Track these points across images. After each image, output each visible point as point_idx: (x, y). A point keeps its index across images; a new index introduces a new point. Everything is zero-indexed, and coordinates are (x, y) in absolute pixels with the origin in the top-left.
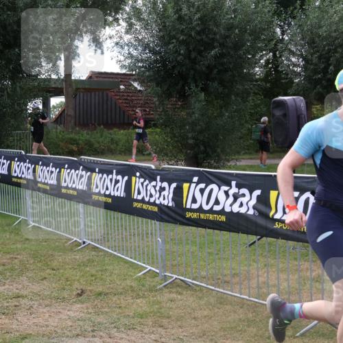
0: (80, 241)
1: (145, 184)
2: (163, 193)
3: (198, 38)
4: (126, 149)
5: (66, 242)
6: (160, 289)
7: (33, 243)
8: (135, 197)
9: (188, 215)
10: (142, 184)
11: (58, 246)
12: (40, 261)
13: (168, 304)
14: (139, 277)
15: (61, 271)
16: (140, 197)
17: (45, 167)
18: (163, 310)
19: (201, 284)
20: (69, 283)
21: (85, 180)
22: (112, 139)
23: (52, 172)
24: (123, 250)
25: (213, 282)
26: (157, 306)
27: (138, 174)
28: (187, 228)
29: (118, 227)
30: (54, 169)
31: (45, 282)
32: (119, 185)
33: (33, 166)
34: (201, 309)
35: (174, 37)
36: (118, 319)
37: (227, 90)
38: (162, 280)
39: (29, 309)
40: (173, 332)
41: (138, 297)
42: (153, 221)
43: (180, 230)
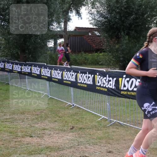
0: (72, 104)
1: (101, 78)
2: (109, 83)
3: (125, 10)
4: (92, 63)
5: (65, 105)
6: (109, 126)
7: (51, 105)
8: (97, 85)
9: (122, 93)
10: (100, 78)
11: (61, 107)
12: (54, 114)
13: (112, 134)
14: (99, 121)
15: (63, 118)
16: (99, 85)
17: (56, 71)
18: (110, 136)
19: (127, 124)
20: (67, 123)
21: (74, 77)
22: (85, 58)
23: (59, 73)
24: (91, 108)
25: (133, 123)
26: (107, 134)
27: (98, 74)
28: (121, 98)
29: (89, 98)
30: (60, 72)
31: (56, 123)
32: (90, 79)
33: (50, 70)
34: (127, 136)
35: (114, 10)
36: (89, 140)
37: (138, 35)
38: (109, 122)
39: (49, 135)
40: (115, 146)
41: (98, 130)
42: (105, 96)
43: (118, 99)
